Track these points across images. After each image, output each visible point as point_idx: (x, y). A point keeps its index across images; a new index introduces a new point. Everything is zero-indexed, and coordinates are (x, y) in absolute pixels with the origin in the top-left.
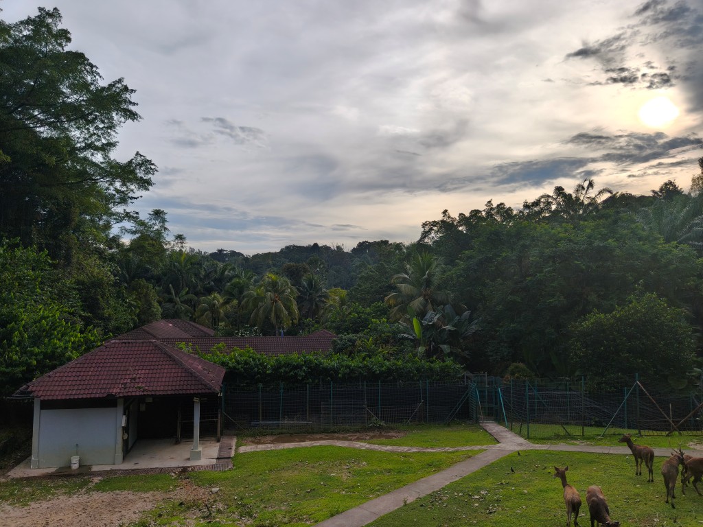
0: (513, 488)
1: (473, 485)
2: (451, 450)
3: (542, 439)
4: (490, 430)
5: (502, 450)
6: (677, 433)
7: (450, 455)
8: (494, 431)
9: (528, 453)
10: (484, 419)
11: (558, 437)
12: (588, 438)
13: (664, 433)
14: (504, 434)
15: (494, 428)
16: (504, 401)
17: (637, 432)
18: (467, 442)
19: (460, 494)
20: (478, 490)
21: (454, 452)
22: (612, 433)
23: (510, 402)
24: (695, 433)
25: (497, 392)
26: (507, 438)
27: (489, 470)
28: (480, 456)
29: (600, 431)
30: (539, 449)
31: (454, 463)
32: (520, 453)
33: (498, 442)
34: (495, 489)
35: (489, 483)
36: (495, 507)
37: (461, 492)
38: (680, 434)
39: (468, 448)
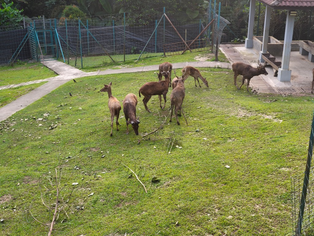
0: (71, 108)
1: (36, 110)
2: (16, 86)
3: (94, 68)
4: (50, 66)
5: (61, 80)
6: (189, 51)
7: (15, 90)
8: (54, 66)
9: (82, 80)
10: (44, 58)
11: (106, 65)
12: (128, 63)
13: (181, 52)
14: (62, 68)
15: (53, 64)
16: (61, 40)
17: (163, 54)
18: (30, 78)
19: (26, 120)
20: (41, 114)
21: (18, 88)
22: (146, 57)
23: (66, 41)
24: (200, 49)
25: (54, 33)
26: (65, 70)
27: (50, 97)
28: (41, 87)
29: (137, 56)
30: (91, 75)
31: (19, 96)
32: (76, 80)
33: (58, 74)
34: (56, 111)
35: (50, 107)
36: (56, 124)
37: (26, 117)
38: (191, 51)
39: (31, 83)
